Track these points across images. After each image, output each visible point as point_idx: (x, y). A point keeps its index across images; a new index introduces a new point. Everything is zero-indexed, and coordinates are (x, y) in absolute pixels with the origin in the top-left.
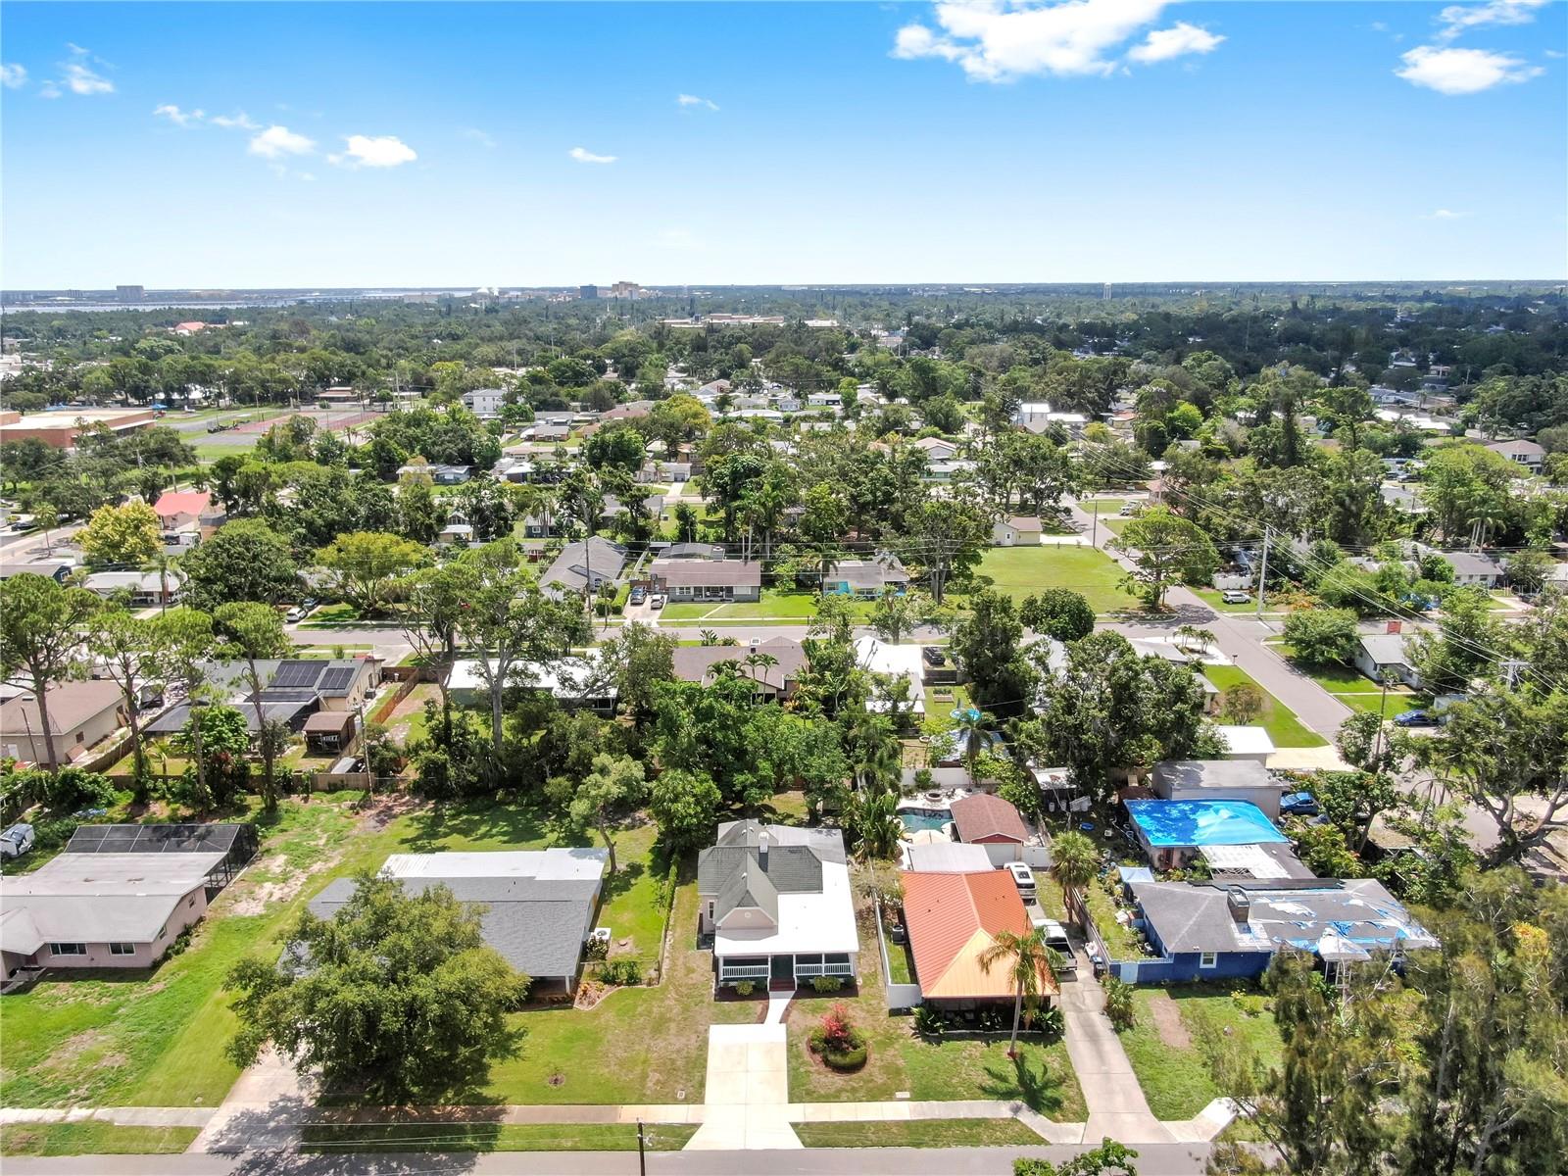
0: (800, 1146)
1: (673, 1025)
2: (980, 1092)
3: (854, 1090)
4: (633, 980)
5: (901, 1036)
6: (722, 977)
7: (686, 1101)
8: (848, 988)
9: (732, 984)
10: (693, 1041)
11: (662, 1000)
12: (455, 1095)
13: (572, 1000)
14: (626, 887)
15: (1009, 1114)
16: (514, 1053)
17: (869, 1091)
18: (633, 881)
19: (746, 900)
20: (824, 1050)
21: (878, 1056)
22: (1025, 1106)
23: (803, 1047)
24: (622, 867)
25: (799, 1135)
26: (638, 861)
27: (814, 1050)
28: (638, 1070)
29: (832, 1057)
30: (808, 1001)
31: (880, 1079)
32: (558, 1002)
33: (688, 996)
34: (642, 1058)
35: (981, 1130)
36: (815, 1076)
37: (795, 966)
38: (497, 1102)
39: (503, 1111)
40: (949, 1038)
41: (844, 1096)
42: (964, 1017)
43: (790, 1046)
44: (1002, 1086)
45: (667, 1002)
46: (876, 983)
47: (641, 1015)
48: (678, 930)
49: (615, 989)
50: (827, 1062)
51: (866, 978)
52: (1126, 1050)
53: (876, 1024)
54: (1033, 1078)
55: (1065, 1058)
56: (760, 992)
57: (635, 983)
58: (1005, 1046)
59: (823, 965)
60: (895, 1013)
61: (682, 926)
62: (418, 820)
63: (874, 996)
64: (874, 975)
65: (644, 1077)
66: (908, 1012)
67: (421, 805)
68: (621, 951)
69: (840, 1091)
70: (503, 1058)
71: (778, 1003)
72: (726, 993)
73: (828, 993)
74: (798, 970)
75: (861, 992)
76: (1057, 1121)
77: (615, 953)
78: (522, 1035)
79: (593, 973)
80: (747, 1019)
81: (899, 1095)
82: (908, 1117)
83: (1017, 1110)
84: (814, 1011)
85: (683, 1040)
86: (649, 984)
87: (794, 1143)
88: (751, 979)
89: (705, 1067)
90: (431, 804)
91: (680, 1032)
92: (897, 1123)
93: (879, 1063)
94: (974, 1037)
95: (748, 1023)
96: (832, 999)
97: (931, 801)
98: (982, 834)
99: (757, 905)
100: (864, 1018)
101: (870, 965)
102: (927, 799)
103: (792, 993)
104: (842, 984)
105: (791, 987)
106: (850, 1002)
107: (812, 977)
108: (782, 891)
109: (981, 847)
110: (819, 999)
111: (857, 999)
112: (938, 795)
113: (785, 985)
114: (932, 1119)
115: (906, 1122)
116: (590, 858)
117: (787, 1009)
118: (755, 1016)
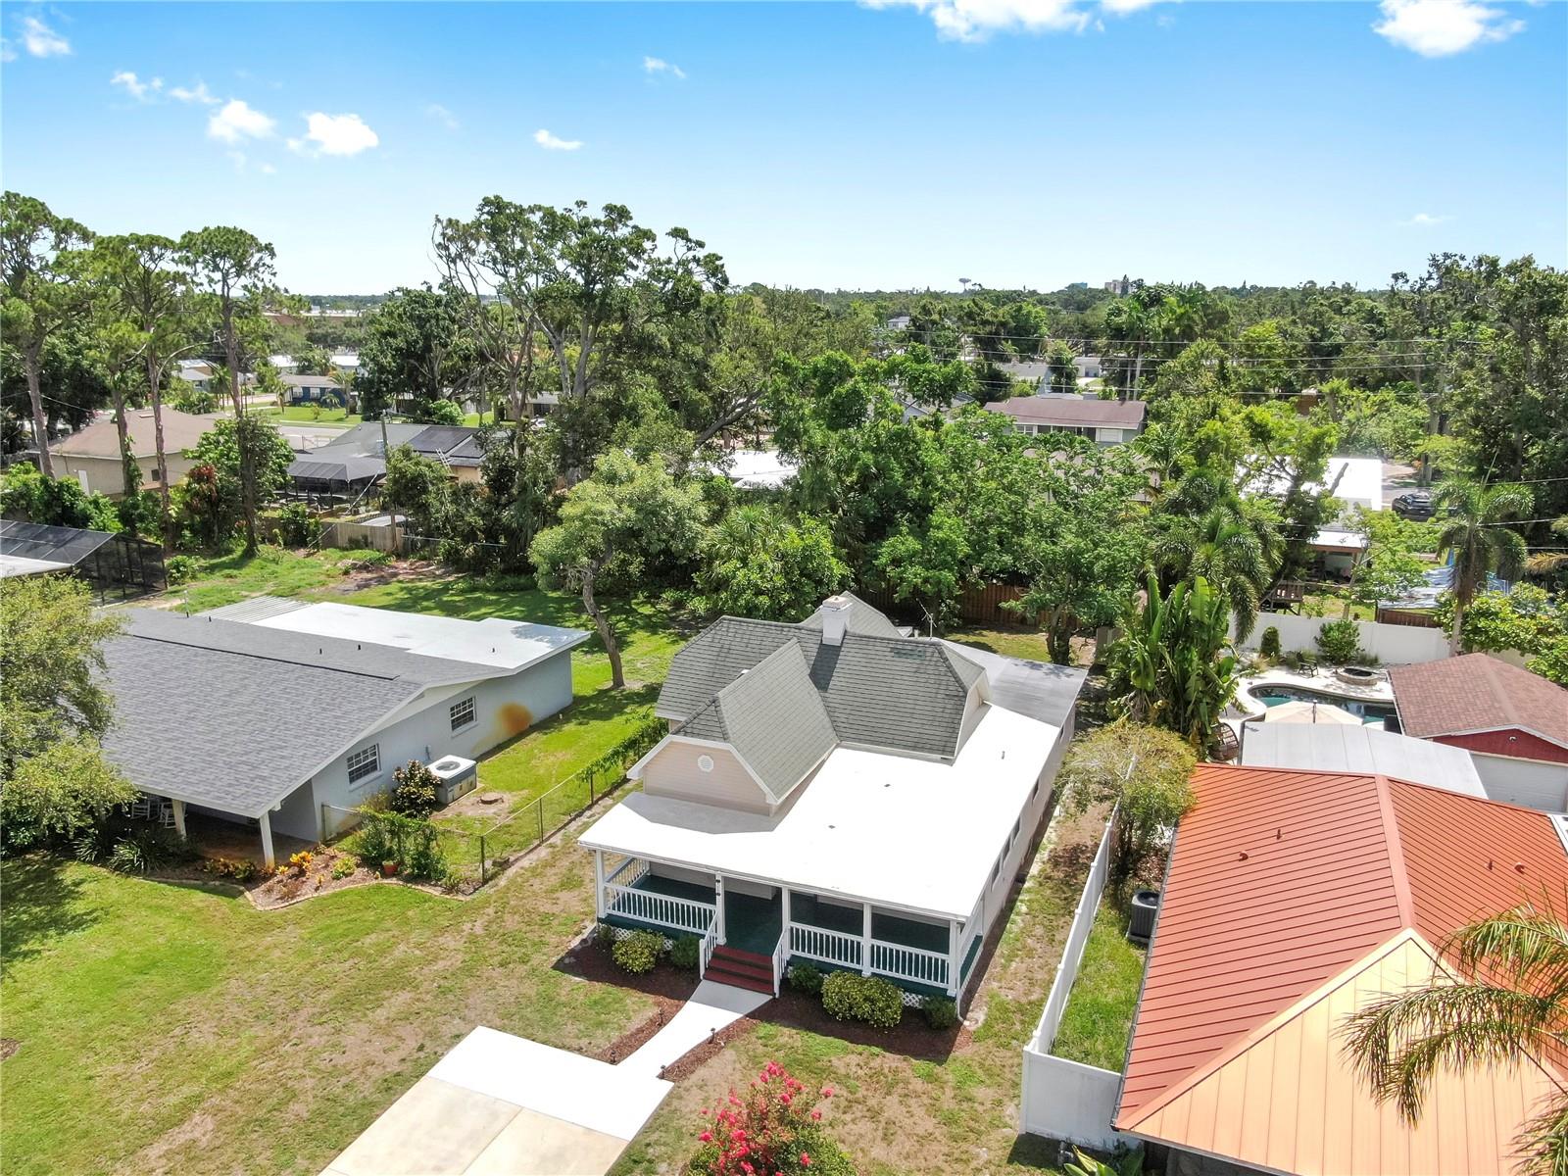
1: (399, 998)
4: (423, 871)
6: (601, 911)
8: (927, 1029)
9: (617, 934)
10: (394, 1057)
11: (441, 931)
13: (257, 880)
18: (628, 709)
19: (705, 724)
24: (635, 684)
28: (179, 1096)
30: (787, 1036)
32: (225, 876)
33: (506, 938)
34: (230, 1063)
37: (785, 923)
43: (631, 1161)
45: (444, 939)
47: (358, 953)
49: (372, 881)
51: (999, 1016)
56: (673, 976)
57: (426, 879)
59: (867, 941)
60: (1033, 1150)
63: (993, 1076)
67: (437, 578)
68: (470, 811)
71: (703, 1017)
72: (593, 955)
73: (856, 1029)
74: (793, 937)
75: (962, 1051)
77: (455, 812)
79: (362, 839)
80: (582, 1036)
85: (376, 1046)
88: (664, 933)
90: (451, 578)
91: (389, 1025)
95: (580, 1050)
96: (860, 1048)
97: (1348, 682)
98: (1468, 726)
99: (725, 738)
100: (924, 1139)
101: (1032, 982)
102: (1340, 678)
103: (757, 1000)
104: (908, 1011)
105: (762, 983)
106: (909, 1073)
107: (827, 969)
108: (848, 738)
109: (1465, 754)
110: (819, 1038)
111: (938, 1070)
112: (1369, 674)
113: (748, 972)
116: (539, 640)
117: (712, 1040)
118: (615, 1035)
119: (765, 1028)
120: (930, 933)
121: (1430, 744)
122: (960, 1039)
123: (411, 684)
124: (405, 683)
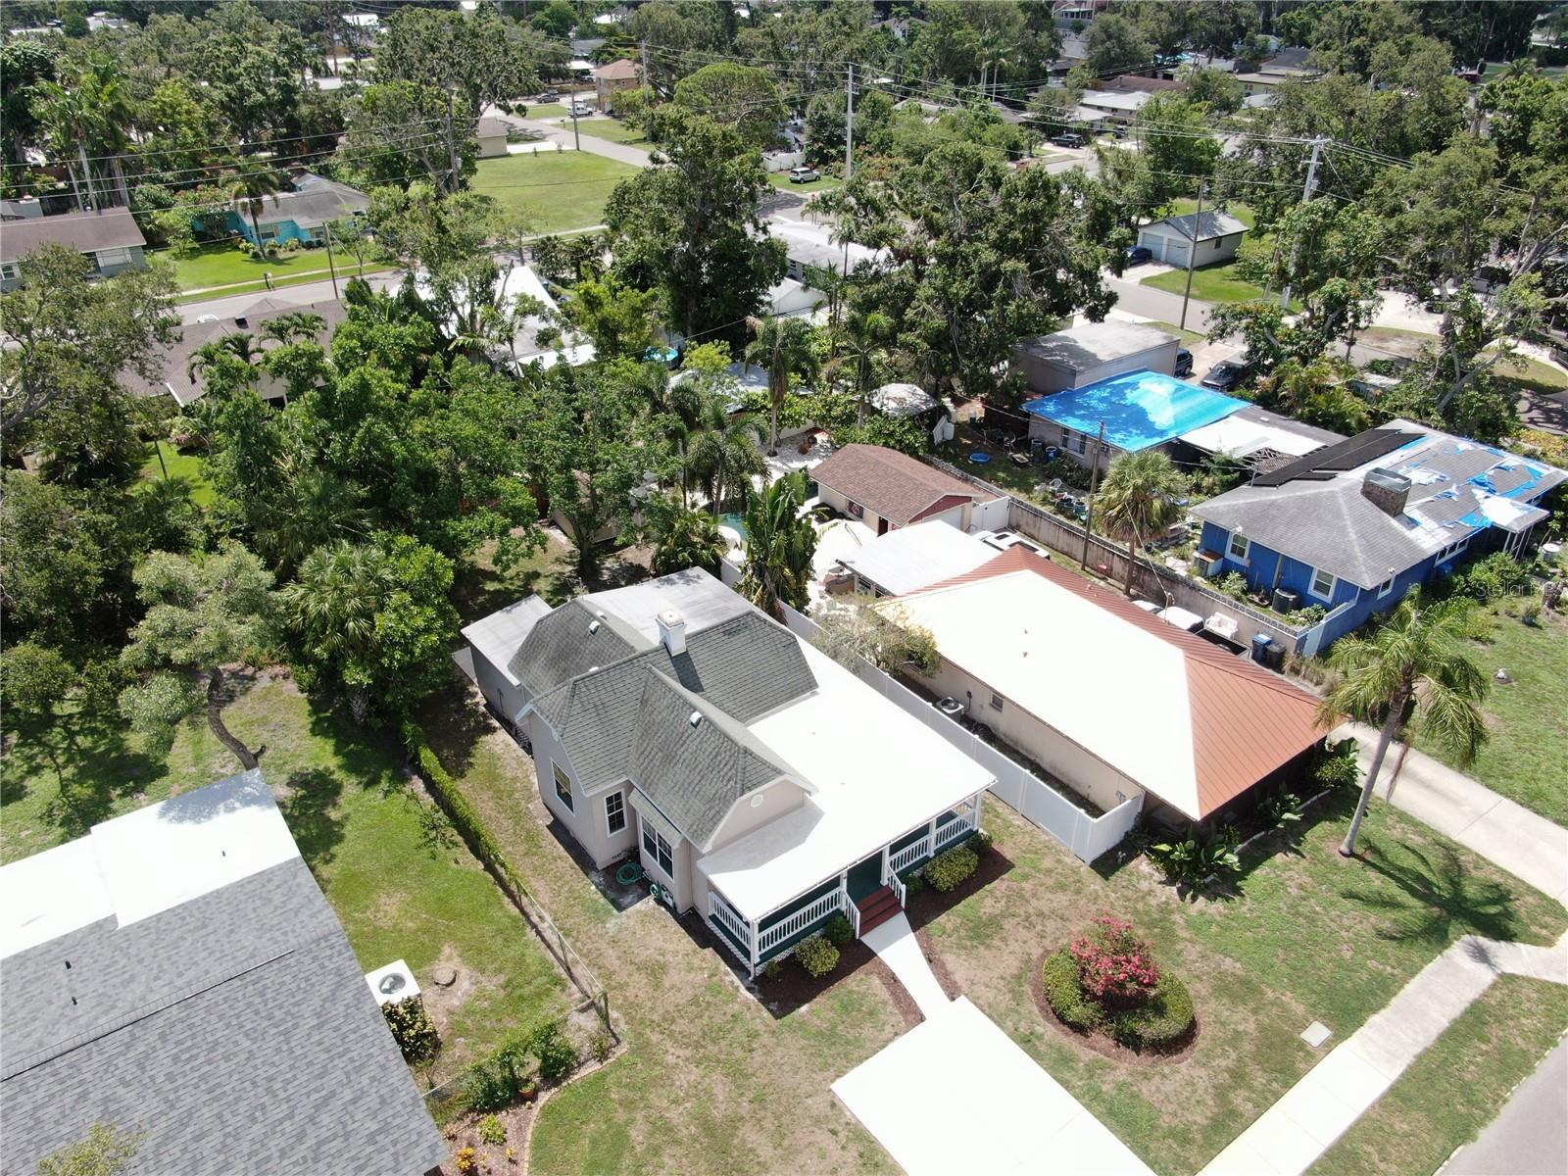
3: (1238, 1077)
4: (554, 1064)
5: (1166, 909)
6: (756, 958)
17: (1261, 1060)
19: (753, 771)
20: (1101, 1019)
22: (1482, 940)
23: (1049, 1030)
27: (1077, 1028)
30: (947, 920)
31: (1245, 1022)
35: (1496, 1030)
36: (1145, 1089)
37: (886, 863)
46: (1008, 823)
47: (655, 1149)
49: (534, 1112)
57: (567, 1069)
59: (932, 836)
60: (1105, 867)
68: (456, 998)
69: (1221, 1094)
72: (781, 987)
73: (964, 886)
74: (892, 865)
77: (446, 1012)
81: (1311, 1037)
82: (1382, 1080)
83: (1482, 954)
84: (980, 936)
85: (811, 1163)
86: (602, 1055)
88: (814, 928)
93: (1202, 988)
96: (981, 893)
98: (922, 504)
100: (1072, 904)
103: (901, 919)
104: (976, 856)
106: (1015, 885)
107: (915, 867)
110: (959, 907)
111: (1017, 871)
113: (881, 910)
114: (1419, 1058)
115: (1394, 1090)
116: (231, 809)
117: (930, 961)
118: (890, 1009)
119: (934, 927)
122: (996, 848)
123: (325, 938)
124: (317, 941)
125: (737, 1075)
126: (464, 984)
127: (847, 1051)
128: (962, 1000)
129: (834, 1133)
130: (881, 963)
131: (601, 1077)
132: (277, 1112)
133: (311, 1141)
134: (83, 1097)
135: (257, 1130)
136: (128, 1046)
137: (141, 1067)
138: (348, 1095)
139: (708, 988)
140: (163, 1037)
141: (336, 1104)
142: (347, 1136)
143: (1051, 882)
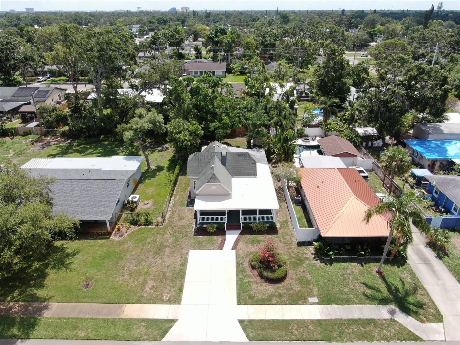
0: (246, 340)
1: (168, 250)
2: (364, 298)
3: (280, 296)
4: (148, 223)
5: (306, 259)
6: (198, 222)
7: (170, 302)
8: (272, 229)
9: (204, 226)
10: (178, 260)
11: (163, 234)
12: (20, 294)
13: (110, 234)
14: (154, 176)
15: (388, 316)
16: (66, 266)
17: (291, 296)
18: (157, 174)
19: (213, 179)
20: (260, 268)
21: (293, 272)
22: (397, 310)
23: (246, 265)
24: (153, 167)
25: (244, 329)
26: (162, 165)
27: (253, 267)
28: (141, 279)
29: (265, 273)
30: (249, 237)
31: (297, 288)
32: (102, 235)
33: (179, 232)
34: (145, 270)
35: (371, 328)
36: (255, 285)
37: (241, 216)
38: (45, 300)
39: (46, 307)
40: (337, 261)
41: (274, 300)
42: (344, 248)
43: (238, 264)
44: (378, 295)
45: (166, 236)
46: (287, 226)
47: (149, 243)
48: (178, 197)
49: (137, 228)
50: (262, 276)
51: (282, 224)
52: (450, 270)
53: (290, 251)
54: (397, 289)
55: (413, 275)
56: (221, 231)
57: (149, 225)
58: (374, 267)
59: (258, 216)
60: (301, 244)
61: (180, 195)
62: (60, 147)
63: (287, 234)
64: (286, 222)
65: (145, 283)
66: (310, 244)
67: (64, 142)
68: (145, 207)
69: (271, 296)
70: (59, 269)
71: (231, 237)
72: (201, 231)
73: (260, 232)
74: (243, 219)
75: (280, 231)
76: (422, 322)
77: (141, 208)
78: (75, 254)
79: (126, 219)
80: (211, 246)
81: (311, 299)
82: (319, 317)
83: (392, 313)
84: (253, 242)
85: (172, 259)
86: (157, 225)
87: (241, 336)
88: (216, 223)
89: (184, 278)
90: (69, 141)
91: (171, 255)
92: (313, 322)
93: (294, 277)
94: (352, 260)
95: (213, 249)
96: (263, 235)
97: (305, 142)
98: (337, 152)
99: (219, 182)
100: (283, 247)
101: (283, 217)
102: (303, 141)
103: (239, 232)
104: (268, 227)
105: (239, 229)
106: (273, 237)
107: (251, 223)
108: (234, 176)
109: (338, 158)
110: (255, 236)
111: (278, 236)
112: (308, 139)
113: (235, 227)
114: (336, 319)
115: (319, 321)
116: (133, 161)
117: (236, 241)
118: (217, 245)
119: (244, 236)
120: (268, 212)
121: (331, 157)
122: (278, 229)
123: (121, 180)
124: (120, 180)
125: (176, 240)
126: (148, 206)
127: (200, 246)
128: (234, 251)
129: (182, 257)
130: (225, 237)
131: (154, 229)
132: (92, 201)
133: (93, 207)
134: (71, 186)
135: (88, 201)
136: (83, 182)
137: (82, 186)
138: (104, 203)
139: (188, 225)
140: (88, 183)
141: (101, 203)
142: (98, 208)
143: (283, 241)
